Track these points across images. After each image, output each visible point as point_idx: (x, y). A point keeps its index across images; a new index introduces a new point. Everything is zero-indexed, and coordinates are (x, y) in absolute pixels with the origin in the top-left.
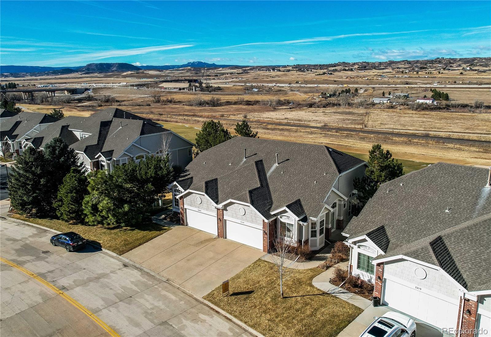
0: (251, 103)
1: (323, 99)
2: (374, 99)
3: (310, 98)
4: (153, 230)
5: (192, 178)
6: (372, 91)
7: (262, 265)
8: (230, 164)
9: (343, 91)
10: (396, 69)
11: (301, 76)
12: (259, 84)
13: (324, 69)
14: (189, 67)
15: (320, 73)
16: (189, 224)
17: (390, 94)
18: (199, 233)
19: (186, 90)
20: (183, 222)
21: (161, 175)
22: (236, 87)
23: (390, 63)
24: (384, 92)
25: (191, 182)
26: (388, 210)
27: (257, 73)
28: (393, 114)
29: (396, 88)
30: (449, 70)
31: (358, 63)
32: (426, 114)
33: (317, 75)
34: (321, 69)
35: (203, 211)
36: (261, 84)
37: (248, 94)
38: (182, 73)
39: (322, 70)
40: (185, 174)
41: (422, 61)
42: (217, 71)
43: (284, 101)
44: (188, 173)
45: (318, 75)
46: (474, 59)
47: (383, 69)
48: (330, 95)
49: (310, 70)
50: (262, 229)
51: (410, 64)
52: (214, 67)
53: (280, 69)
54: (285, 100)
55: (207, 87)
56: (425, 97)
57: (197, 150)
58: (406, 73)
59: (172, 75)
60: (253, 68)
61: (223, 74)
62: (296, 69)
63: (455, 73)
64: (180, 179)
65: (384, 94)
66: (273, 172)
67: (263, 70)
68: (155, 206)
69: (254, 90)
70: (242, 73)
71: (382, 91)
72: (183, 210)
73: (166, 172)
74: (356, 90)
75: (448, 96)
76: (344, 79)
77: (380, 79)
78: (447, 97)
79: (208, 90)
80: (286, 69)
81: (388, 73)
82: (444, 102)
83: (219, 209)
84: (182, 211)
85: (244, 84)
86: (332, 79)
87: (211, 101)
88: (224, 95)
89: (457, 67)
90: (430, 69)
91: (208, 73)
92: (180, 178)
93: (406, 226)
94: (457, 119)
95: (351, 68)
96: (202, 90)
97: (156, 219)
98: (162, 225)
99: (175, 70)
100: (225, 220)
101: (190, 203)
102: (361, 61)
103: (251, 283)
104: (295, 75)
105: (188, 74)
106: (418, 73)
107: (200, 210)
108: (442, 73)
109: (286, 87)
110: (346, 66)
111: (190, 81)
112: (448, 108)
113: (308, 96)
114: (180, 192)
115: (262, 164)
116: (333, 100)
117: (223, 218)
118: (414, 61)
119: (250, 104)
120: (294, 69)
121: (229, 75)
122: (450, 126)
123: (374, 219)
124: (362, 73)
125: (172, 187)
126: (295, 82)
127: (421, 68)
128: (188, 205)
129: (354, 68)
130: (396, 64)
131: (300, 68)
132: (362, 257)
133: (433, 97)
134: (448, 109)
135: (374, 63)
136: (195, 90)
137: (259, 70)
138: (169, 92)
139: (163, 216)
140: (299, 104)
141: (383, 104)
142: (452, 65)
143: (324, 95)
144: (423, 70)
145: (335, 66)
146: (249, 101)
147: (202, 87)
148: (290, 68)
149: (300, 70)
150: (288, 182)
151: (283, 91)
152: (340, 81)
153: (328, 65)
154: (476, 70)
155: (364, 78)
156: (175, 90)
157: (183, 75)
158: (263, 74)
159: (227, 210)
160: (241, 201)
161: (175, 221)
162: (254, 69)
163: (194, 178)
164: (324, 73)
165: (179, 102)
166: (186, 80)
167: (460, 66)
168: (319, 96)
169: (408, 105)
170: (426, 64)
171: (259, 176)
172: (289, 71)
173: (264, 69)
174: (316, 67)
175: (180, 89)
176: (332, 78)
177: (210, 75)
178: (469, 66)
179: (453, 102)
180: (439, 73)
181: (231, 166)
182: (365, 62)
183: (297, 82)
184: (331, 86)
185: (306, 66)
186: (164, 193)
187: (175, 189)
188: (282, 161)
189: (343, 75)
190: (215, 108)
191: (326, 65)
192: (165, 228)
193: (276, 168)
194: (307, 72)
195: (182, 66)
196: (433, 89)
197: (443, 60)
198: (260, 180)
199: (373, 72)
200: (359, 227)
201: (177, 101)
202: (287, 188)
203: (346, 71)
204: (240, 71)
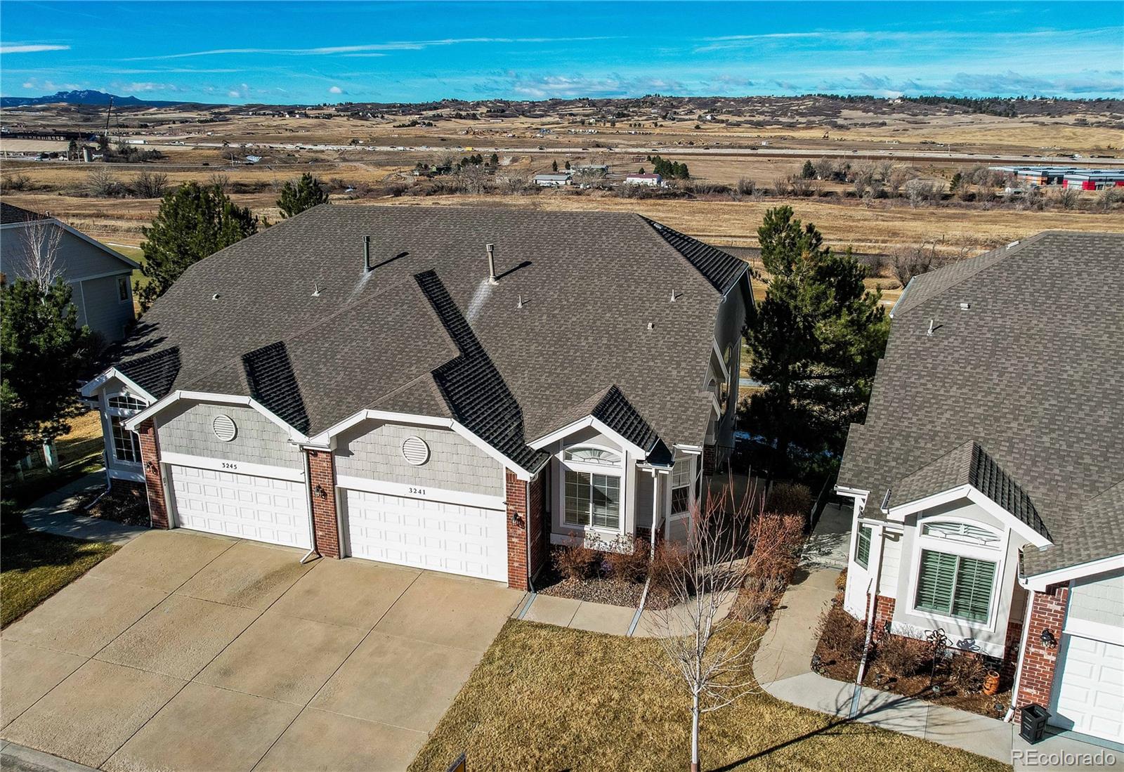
0: (247, 188)
1: (422, 178)
2: (537, 177)
3: (393, 177)
4: (37, 565)
5: (175, 351)
6: (528, 162)
7: (535, 643)
8: (316, 294)
9: (465, 161)
10: (568, 117)
11: (360, 128)
12: (261, 145)
13: (411, 114)
14: (64, 104)
15: (404, 122)
16: (185, 520)
17: (568, 167)
18: (233, 552)
19: (61, 158)
20: (163, 514)
21: (49, 350)
22: (201, 151)
23: (555, 105)
24: (555, 162)
25: (176, 367)
26: (964, 391)
27: (249, 120)
28: (591, 206)
29: (577, 155)
30: (674, 119)
31: (486, 102)
32: (660, 205)
33: (398, 127)
34: (404, 114)
35: (243, 467)
36: (267, 145)
37: (237, 168)
38: (43, 118)
39: (408, 117)
40: (143, 340)
41: (618, 100)
42: (143, 115)
43: (331, 183)
44: (153, 336)
45: (400, 126)
46: (716, 100)
47: (542, 116)
48: (437, 169)
49: (380, 116)
50: (505, 507)
51: (594, 106)
52: (134, 104)
53: (308, 112)
54: (333, 180)
55: (122, 152)
56: (642, 172)
57: (150, 279)
58: (590, 124)
59: (14, 121)
60: (238, 110)
61: (161, 122)
62: (346, 113)
63: (686, 126)
64: (126, 359)
65: (555, 166)
66: (487, 305)
67: (264, 114)
68: (25, 468)
69: (249, 158)
70: (212, 121)
71: (551, 162)
72: (156, 470)
73: (68, 339)
74: (495, 158)
75: (687, 170)
76: (462, 136)
77: (538, 135)
78: (684, 171)
79: (127, 159)
80: (322, 113)
81: (553, 123)
82: (681, 183)
83: (315, 453)
84: (152, 475)
85: (221, 145)
86: (436, 136)
87: (139, 184)
88: (172, 170)
89: (686, 114)
90: (636, 118)
91: (121, 120)
92: (127, 354)
93: (1054, 435)
94: (724, 213)
95: (472, 112)
96: (109, 157)
97: (42, 515)
98: (71, 540)
99: (23, 110)
100: (344, 491)
101: (184, 442)
102: (492, 99)
103: (537, 735)
104: (344, 126)
105: (63, 120)
106: (613, 124)
107: (230, 462)
108: (661, 126)
109: (329, 152)
110: (461, 109)
111: (70, 137)
112: (689, 193)
113: (388, 173)
114: (134, 408)
115: (439, 284)
116: (446, 179)
117: (334, 482)
118: (600, 101)
119: (245, 192)
120: (342, 114)
121: (178, 125)
122: (721, 226)
123: (929, 427)
124: (498, 124)
125: (100, 388)
126: (350, 140)
127: (620, 115)
128: (178, 449)
129: (479, 112)
130: (566, 105)
131: (354, 111)
132: (934, 565)
133: (656, 171)
134: (690, 197)
135: (520, 104)
136: (90, 159)
137: (255, 114)
138: (11, 162)
139: (71, 502)
140: (369, 191)
141: (558, 187)
142: (677, 110)
143: (423, 168)
144: (622, 119)
145: (436, 108)
146: (242, 185)
147: (108, 150)
148: (332, 111)
149: (355, 115)
150: (552, 332)
151: (323, 160)
152: (454, 139)
153: (421, 105)
154: (722, 122)
155: (505, 135)
156: (30, 159)
157: (49, 123)
158: (266, 123)
159: (348, 453)
160: (414, 413)
161: (124, 515)
162: (241, 111)
163: (183, 352)
164: (414, 123)
165: (45, 187)
166: (58, 134)
167: (691, 112)
168: (412, 171)
169: (611, 189)
170: (626, 108)
171: (446, 322)
172: (329, 116)
173: (267, 112)
174: (392, 109)
175: (44, 155)
176: (434, 132)
177: (126, 123)
178: (709, 112)
179: (698, 182)
180: (656, 125)
181: (321, 298)
182: (501, 101)
183: (353, 142)
184: (435, 149)
185: (369, 106)
186: (63, 416)
187: (113, 395)
188: (505, 269)
189: (458, 127)
190: (153, 199)
191: (416, 105)
192: (90, 547)
193: (494, 293)
194: (373, 121)
195: (41, 101)
196: (652, 157)
197: (659, 99)
198: (454, 336)
199: (521, 123)
200: (890, 459)
201: (37, 185)
202: (554, 353)
203: (461, 118)
204: (206, 115)
